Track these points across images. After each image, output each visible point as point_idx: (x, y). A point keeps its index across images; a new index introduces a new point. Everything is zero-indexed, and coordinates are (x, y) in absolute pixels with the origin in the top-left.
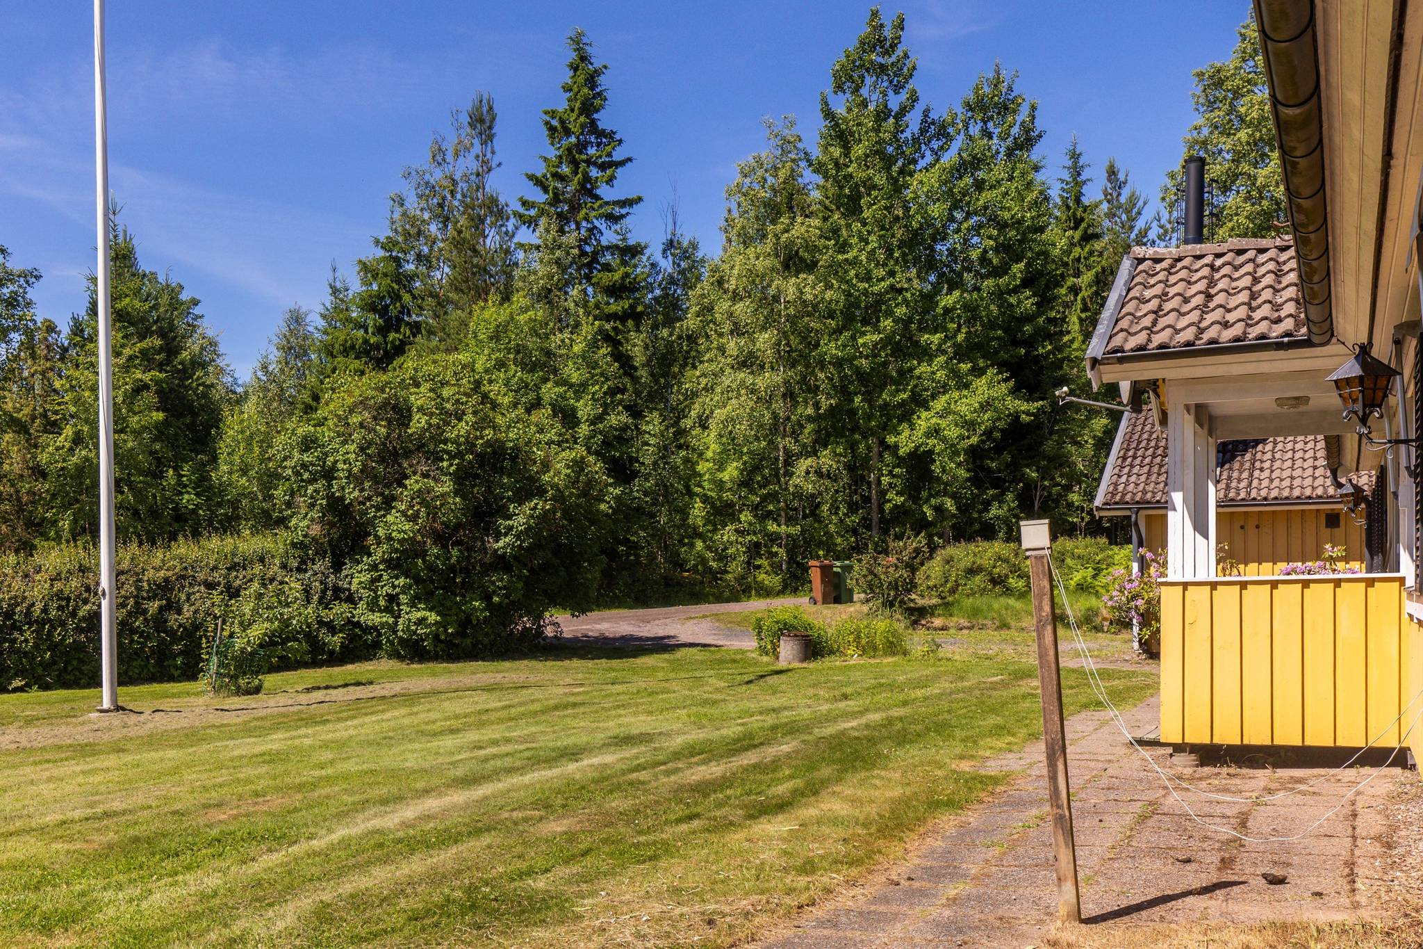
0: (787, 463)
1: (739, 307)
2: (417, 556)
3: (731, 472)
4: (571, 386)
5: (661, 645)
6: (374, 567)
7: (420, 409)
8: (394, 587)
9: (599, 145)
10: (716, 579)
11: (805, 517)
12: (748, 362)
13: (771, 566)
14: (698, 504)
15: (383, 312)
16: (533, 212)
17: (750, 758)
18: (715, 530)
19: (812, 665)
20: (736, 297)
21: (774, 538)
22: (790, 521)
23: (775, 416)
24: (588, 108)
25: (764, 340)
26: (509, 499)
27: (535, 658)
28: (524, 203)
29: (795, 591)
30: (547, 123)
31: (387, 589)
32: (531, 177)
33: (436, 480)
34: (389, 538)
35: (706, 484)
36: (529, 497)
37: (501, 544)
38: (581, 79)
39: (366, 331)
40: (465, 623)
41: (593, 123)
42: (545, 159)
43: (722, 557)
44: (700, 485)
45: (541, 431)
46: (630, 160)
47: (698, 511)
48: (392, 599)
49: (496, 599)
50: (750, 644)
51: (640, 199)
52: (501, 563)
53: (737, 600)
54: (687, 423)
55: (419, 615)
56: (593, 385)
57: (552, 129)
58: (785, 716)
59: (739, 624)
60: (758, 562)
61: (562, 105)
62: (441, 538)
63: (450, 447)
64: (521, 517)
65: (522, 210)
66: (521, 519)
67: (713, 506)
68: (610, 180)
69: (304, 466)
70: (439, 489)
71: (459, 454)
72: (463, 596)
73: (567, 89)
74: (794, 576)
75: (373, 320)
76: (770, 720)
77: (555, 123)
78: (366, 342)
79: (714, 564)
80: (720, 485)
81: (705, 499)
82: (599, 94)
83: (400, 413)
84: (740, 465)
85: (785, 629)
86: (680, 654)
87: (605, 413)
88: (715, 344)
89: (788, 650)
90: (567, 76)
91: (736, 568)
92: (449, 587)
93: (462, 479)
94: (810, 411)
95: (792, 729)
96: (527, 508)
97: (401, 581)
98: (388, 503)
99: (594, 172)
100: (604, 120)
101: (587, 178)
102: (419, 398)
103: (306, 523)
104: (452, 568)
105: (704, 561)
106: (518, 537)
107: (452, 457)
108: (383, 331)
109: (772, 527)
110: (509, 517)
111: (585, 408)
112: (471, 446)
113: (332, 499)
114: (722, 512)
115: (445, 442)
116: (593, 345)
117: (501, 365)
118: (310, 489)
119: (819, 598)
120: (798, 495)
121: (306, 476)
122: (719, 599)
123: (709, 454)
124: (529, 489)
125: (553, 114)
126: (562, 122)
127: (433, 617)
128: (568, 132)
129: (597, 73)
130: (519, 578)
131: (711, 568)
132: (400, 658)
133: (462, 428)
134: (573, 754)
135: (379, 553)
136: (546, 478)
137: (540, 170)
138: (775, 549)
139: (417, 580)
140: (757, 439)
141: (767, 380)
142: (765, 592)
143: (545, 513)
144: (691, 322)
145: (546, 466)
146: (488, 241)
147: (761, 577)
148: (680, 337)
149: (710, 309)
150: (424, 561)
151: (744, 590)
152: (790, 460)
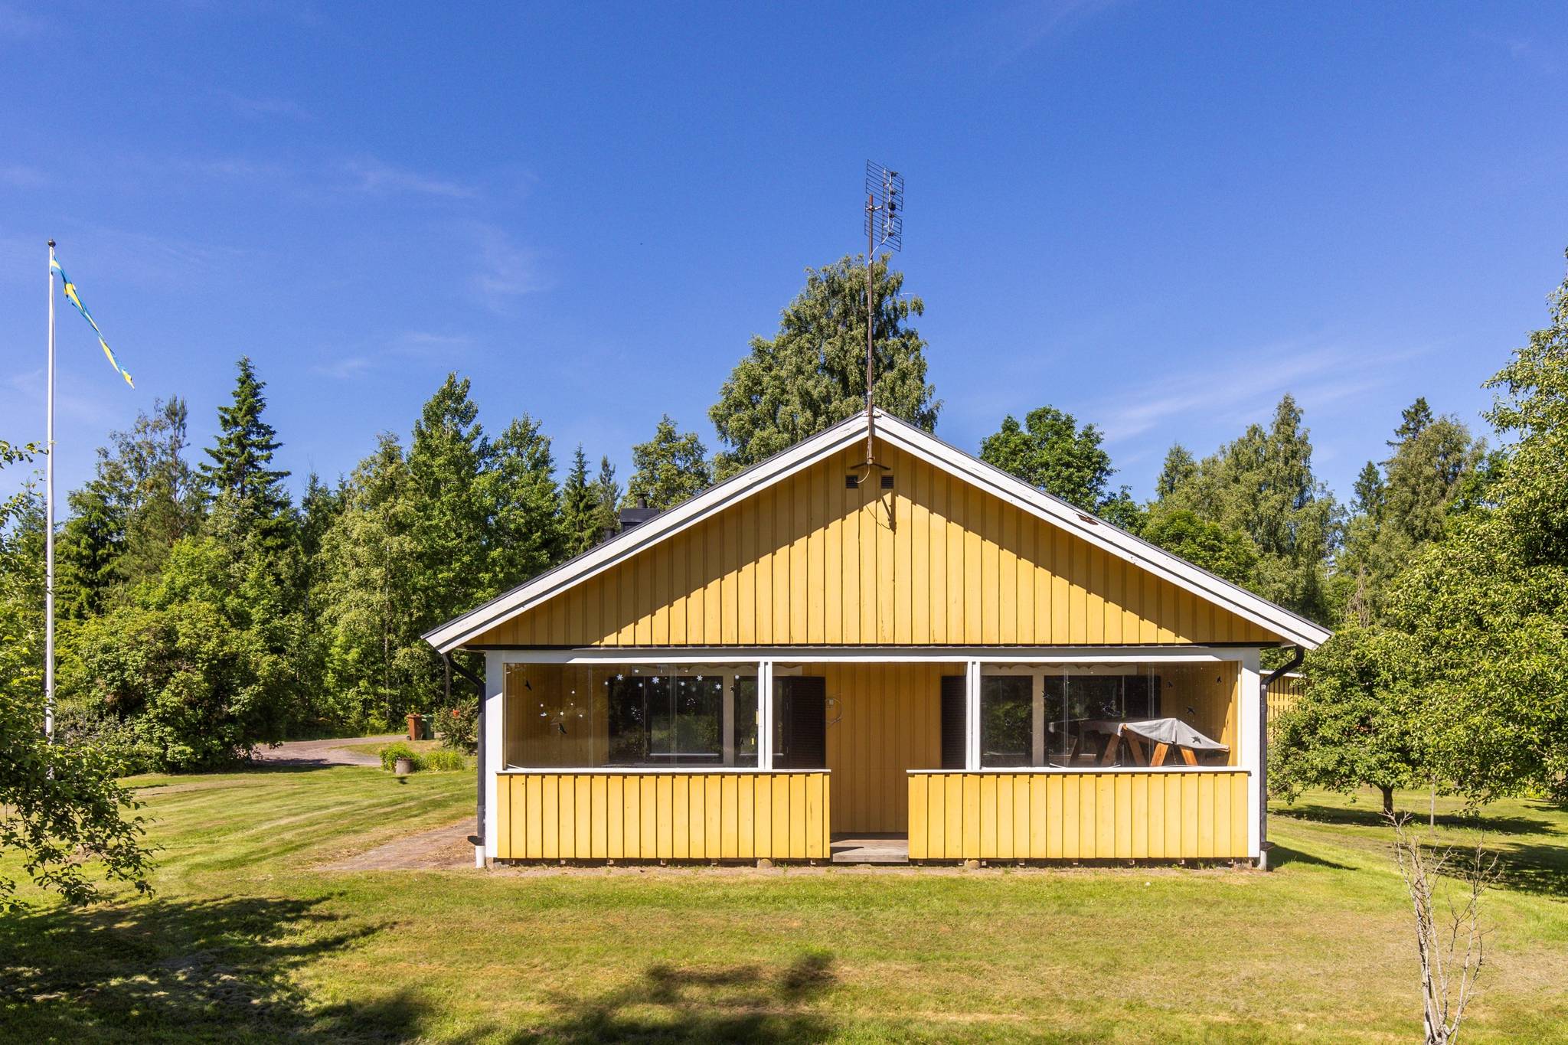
0: (390, 649)
1: (359, 550)
2: (179, 715)
3: (354, 654)
4: (247, 599)
5: (317, 765)
6: (149, 721)
7: (184, 634)
8: (163, 731)
9: (258, 433)
10: (342, 722)
11: (401, 683)
12: (365, 584)
13: (380, 714)
14: (330, 675)
16: (209, 474)
18: (341, 691)
19: (415, 775)
20: (356, 543)
21: (381, 698)
22: (392, 685)
23: (383, 620)
24: (253, 411)
25: (376, 573)
26: (238, 685)
27: (248, 772)
28: (203, 468)
29: (395, 730)
30: (222, 417)
31: (158, 734)
32: (208, 451)
33: (193, 673)
34: (164, 705)
35: (335, 662)
36: (250, 683)
37: (232, 709)
38: (247, 390)
40: (207, 752)
41: (255, 420)
42: (219, 439)
43: (346, 708)
44: (331, 662)
45: (251, 643)
46: (281, 444)
47: (330, 679)
48: (161, 739)
49: (227, 739)
50: (377, 763)
51: (289, 474)
52: (231, 719)
53: (358, 736)
54: (320, 620)
55: (180, 748)
56: (263, 599)
57: (225, 422)
59: (364, 752)
60: (371, 712)
61: (233, 404)
62: (192, 705)
63: (205, 656)
64: (245, 695)
65: (202, 473)
66: (246, 696)
67: (340, 675)
68: (268, 459)
69: (106, 663)
70: (196, 679)
71: (208, 660)
72: (206, 738)
73: (235, 394)
74: (394, 721)
77: (228, 417)
78: (79, 553)
79: (341, 713)
80: (345, 662)
81: (334, 671)
82: (260, 401)
83: (170, 635)
84: (359, 650)
85: (397, 755)
86: (336, 769)
87: (271, 618)
88: (341, 571)
89: (401, 767)
90: (236, 387)
91: (355, 715)
92: (197, 732)
93: (209, 673)
94: (406, 619)
96: (249, 689)
97: (168, 729)
98: (161, 685)
99: (257, 453)
100: (263, 418)
101: (251, 455)
102: (183, 627)
103: (102, 694)
104: (199, 722)
105: (334, 711)
106: (243, 705)
107: (204, 662)
109: (381, 690)
110: (238, 695)
111: (257, 614)
112: (216, 655)
113: (123, 681)
114: (346, 680)
115: (200, 653)
116: (262, 576)
118: (109, 676)
119: (413, 735)
120: (398, 670)
121: (106, 668)
122: (345, 735)
123: (338, 643)
124: (249, 679)
125: (226, 410)
126: (234, 418)
127: (189, 750)
128: (237, 424)
129: (258, 386)
130: (242, 727)
131: (338, 716)
132: (165, 772)
133: (210, 646)
135: (152, 712)
136: (258, 672)
137: (216, 447)
138: (382, 704)
139: (178, 729)
140: (371, 635)
141: (377, 598)
142: (376, 731)
143: (259, 693)
144: (324, 554)
145: (257, 665)
146: (178, 495)
147: (372, 720)
148: (315, 563)
149: (337, 547)
150: (184, 718)
151: (359, 730)
152: (393, 648)
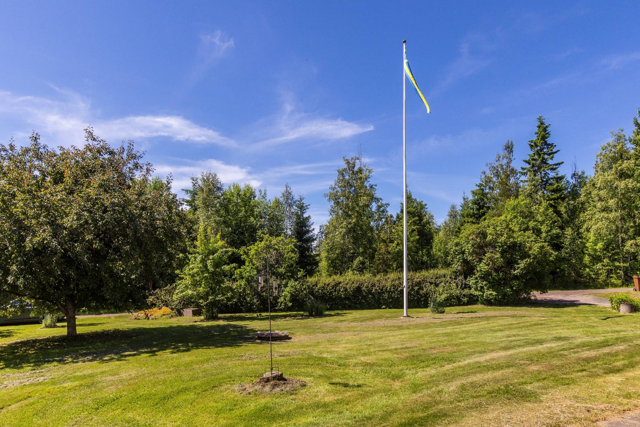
0: (622, 242)
1: (601, 192)
2: (489, 275)
3: (600, 245)
4: (539, 222)
5: (573, 304)
6: (476, 278)
7: (490, 234)
8: (482, 284)
9: (548, 148)
10: (594, 281)
11: (631, 260)
12: (606, 209)
13: (617, 277)
14: (587, 257)
15: (478, 204)
16: (525, 171)
17: (606, 350)
18: (594, 265)
19: (634, 314)
20: (600, 189)
21: (618, 268)
22: (624, 261)
23: (617, 227)
24: (544, 138)
25: (612, 202)
26: (518, 259)
27: (528, 306)
28: (523, 169)
29: (627, 285)
30: (530, 144)
31: (480, 285)
32: (525, 161)
33: (495, 254)
34: (481, 270)
35: (590, 250)
36: (525, 258)
37: (516, 272)
38: (541, 130)
39: (474, 210)
40: (505, 295)
41: (546, 142)
42: (529, 155)
43: (597, 274)
44: (587, 250)
45: (528, 238)
46: (559, 151)
47: (587, 259)
48: (482, 287)
49: (514, 288)
50: (608, 305)
51: (563, 163)
52: (516, 277)
53: (603, 288)
54: (582, 230)
55: (490, 292)
56: (547, 221)
57: (531, 146)
58: (622, 334)
59: (604, 297)
60: (612, 275)
61: (535, 138)
62: (497, 270)
63: (499, 244)
64: (522, 264)
65: (522, 171)
66: (523, 265)
67: (593, 257)
68: (552, 158)
69: (456, 251)
70: (496, 257)
71: (502, 246)
72: (504, 287)
73: (536, 133)
74: (627, 280)
75: (475, 207)
76: (615, 335)
77: (533, 144)
78: (473, 213)
79: (594, 276)
80: (595, 250)
81: (589, 255)
82: (548, 133)
83: (484, 235)
84: (603, 243)
85: (622, 301)
86: (580, 307)
87: (551, 229)
88: (592, 205)
89: (623, 309)
90: (536, 130)
91: (602, 278)
92: (500, 285)
93: (503, 253)
94: (632, 224)
95: (624, 340)
96: (524, 261)
97: (485, 283)
98: (480, 260)
99: (546, 157)
100: (549, 141)
101: (543, 159)
102: (490, 231)
103: (456, 266)
104: (500, 279)
105: (589, 275)
106: (521, 270)
107: (500, 247)
108: (478, 210)
109: (617, 264)
110: (519, 264)
111: (544, 228)
112: (506, 244)
113: (463, 259)
114: (596, 259)
115: (498, 243)
116: (547, 209)
117: (515, 217)
118: (458, 257)
119: (638, 288)
120: (628, 252)
121: (457, 253)
122: (596, 287)
123: (591, 240)
124: (525, 255)
125: (532, 141)
126: (535, 143)
127: (494, 293)
128: (537, 146)
129: (547, 127)
130: (522, 282)
131: (592, 278)
132: (485, 304)
133: (503, 239)
134: (540, 342)
135: (478, 274)
136: (531, 252)
137: (528, 158)
138: (618, 271)
139: (489, 282)
140: (610, 234)
141: (612, 215)
142: (615, 286)
143: (530, 263)
144: (582, 198)
145: (530, 248)
146: (511, 181)
147: (613, 280)
148: (578, 203)
149: (590, 193)
150: (492, 277)
151: (605, 285)
152: (623, 241)
